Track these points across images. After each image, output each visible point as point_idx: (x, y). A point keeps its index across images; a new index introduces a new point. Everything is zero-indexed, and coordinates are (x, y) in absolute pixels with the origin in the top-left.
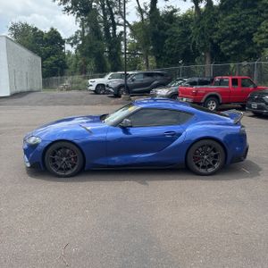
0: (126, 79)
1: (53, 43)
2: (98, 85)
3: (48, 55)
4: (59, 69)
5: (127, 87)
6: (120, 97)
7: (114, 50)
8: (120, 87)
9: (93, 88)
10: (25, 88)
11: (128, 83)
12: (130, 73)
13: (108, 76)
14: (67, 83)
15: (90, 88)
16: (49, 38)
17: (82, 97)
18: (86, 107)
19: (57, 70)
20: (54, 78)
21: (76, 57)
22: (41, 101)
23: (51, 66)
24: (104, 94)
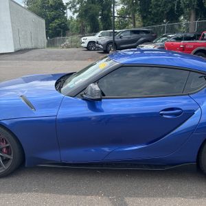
0: (114, 36)
1: (56, 9)
2: (90, 42)
3: (53, 19)
4: (62, 30)
5: (115, 44)
6: (108, 53)
7: (106, 12)
8: (109, 43)
9: (85, 45)
10: (29, 45)
11: (116, 40)
12: (118, 31)
13: (99, 34)
14: (67, 42)
15: (82, 45)
16: (53, 4)
17: (75, 53)
18: (77, 62)
19: (60, 32)
20: (58, 38)
21: (77, 21)
22: (39, 56)
23: (56, 28)
24: (94, 50)
